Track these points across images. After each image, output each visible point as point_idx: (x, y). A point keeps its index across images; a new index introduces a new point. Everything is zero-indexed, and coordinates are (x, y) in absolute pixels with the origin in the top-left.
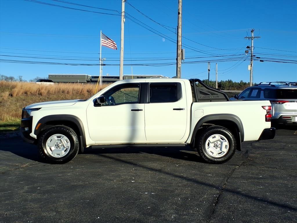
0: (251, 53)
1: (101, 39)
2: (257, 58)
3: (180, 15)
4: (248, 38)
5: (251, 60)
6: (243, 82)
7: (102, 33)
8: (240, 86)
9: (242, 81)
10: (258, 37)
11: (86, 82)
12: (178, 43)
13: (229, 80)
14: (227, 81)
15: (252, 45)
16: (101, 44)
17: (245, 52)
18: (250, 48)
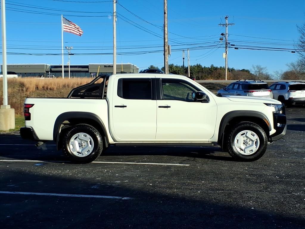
0: (226, 41)
1: (63, 24)
2: (232, 45)
3: (166, 15)
4: (222, 25)
5: (226, 48)
6: (214, 66)
7: (63, 17)
8: (210, 71)
9: (212, 65)
10: (233, 24)
11: (46, 72)
12: (165, 39)
13: (197, 64)
14: (196, 65)
15: (227, 32)
16: (63, 30)
17: (220, 39)
18: (224, 35)
